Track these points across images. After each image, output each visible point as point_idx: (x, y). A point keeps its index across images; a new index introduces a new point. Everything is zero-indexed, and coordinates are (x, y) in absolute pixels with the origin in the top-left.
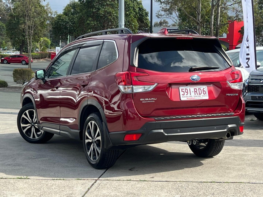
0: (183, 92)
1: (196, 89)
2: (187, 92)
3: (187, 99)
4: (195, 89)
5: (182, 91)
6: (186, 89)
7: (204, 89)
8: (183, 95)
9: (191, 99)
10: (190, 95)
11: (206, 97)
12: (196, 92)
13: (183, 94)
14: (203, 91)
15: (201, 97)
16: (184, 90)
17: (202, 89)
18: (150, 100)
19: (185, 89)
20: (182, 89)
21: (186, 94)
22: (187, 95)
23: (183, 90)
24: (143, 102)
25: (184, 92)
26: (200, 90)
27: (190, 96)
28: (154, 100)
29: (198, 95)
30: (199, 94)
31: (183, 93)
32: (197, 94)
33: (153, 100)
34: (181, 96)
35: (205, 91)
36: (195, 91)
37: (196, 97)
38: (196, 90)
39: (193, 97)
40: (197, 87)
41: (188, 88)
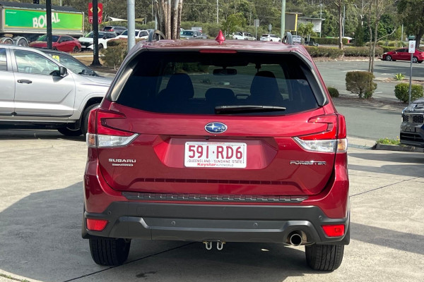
0: (192, 152)
1: (222, 147)
2: (201, 153)
3: (199, 166)
4: (218, 147)
5: (190, 150)
6: (199, 147)
7: (239, 148)
8: (190, 157)
9: (206, 166)
10: (207, 157)
11: (242, 164)
12: (220, 154)
14: (237, 152)
15: (231, 163)
16: (195, 149)
17: (235, 148)
18: (124, 163)
19: (196, 146)
20: (190, 147)
21: (197, 155)
22: (199, 157)
23: (192, 148)
24: (113, 165)
25: (193, 151)
26: (230, 150)
27: (206, 159)
28: (131, 163)
29: (225, 159)
30: (227, 157)
31: (191, 154)
32: (223, 158)
33: (129, 163)
34: (187, 158)
35: (240, 152)
36: (218, 152)
37: (219, 163)
38: (220, 149)
39: (211, 163)
40: (225, 145)
41: (204, 145)
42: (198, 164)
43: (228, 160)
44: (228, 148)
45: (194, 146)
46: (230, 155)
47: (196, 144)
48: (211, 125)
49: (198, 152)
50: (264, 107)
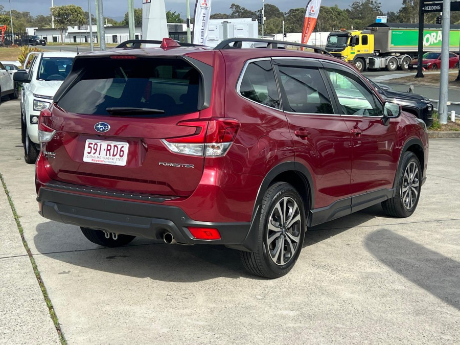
0: (90, 149)
1: (111, 146)
2: (96, 150)
3: (92, 162)
4: (108, 145)
5: (89, 147)
7: (123, 147)
9: (97, 162)
10: (100, 154)
11: (122, 162)
12: (108, 152)
13: (89, 152)
14: (121, 151)
15: (115, 161)
16: (92, 146)
17: (119, 147)
19: (94, 143)
20: (90, 144)
21: (93, 151)
22: (94, 153)
23: (90, 145)
24: (47, 157)
25: (91, 147)
26: (116, 148)
27: (98, 156)
28: (54, 156)
29: (111, 157)
31: (89, 150)
32: (110, 155)
34: (86, 154)
35: (123, 151)
36: (108, 150)
37: (106, 160)
38: (109, 148)
39: (101, 159)
40: (113, 143)
41: (99, 142)
42: (92, 160)
43: (113, 157)
44: (115, 146)
45: (92, 144)
46: (115, 154)
47: (94, 142)
48: (98, 125)
49: (94, 149)
50: (144, 109)
